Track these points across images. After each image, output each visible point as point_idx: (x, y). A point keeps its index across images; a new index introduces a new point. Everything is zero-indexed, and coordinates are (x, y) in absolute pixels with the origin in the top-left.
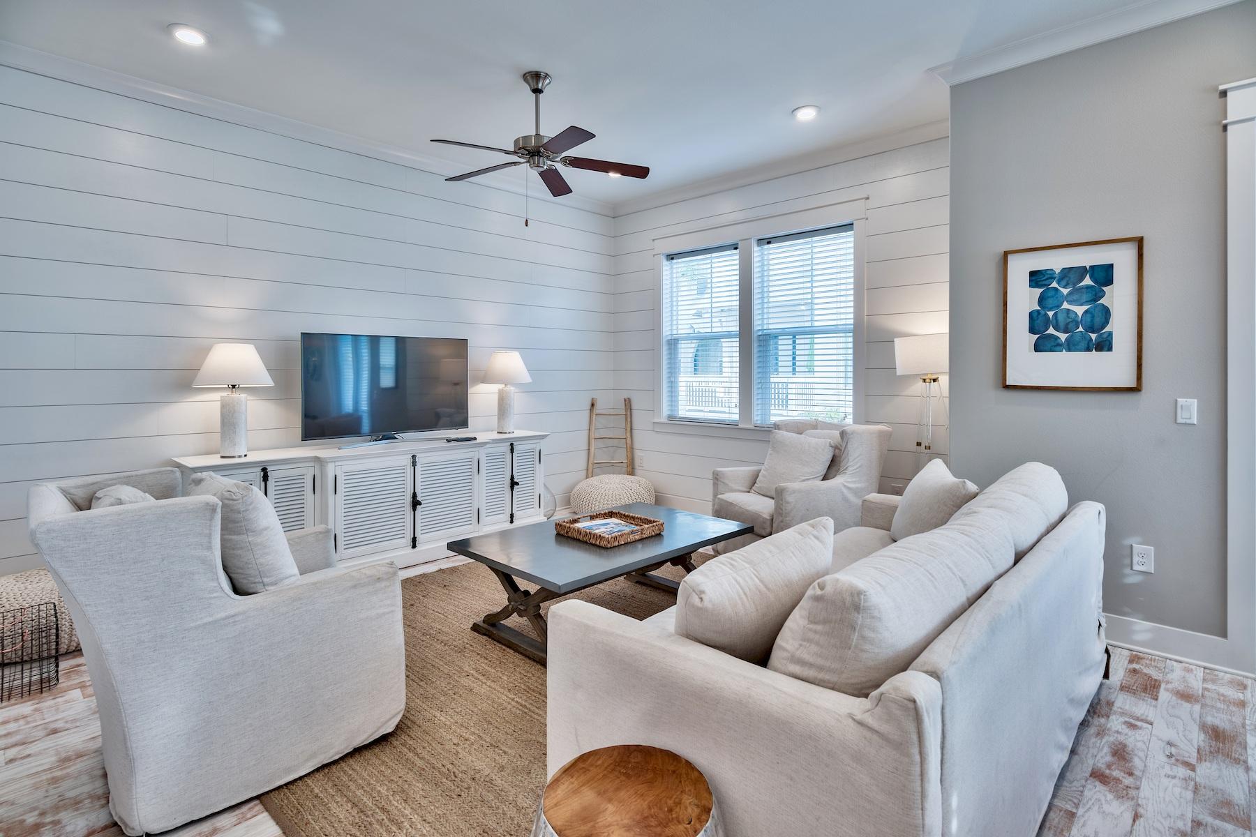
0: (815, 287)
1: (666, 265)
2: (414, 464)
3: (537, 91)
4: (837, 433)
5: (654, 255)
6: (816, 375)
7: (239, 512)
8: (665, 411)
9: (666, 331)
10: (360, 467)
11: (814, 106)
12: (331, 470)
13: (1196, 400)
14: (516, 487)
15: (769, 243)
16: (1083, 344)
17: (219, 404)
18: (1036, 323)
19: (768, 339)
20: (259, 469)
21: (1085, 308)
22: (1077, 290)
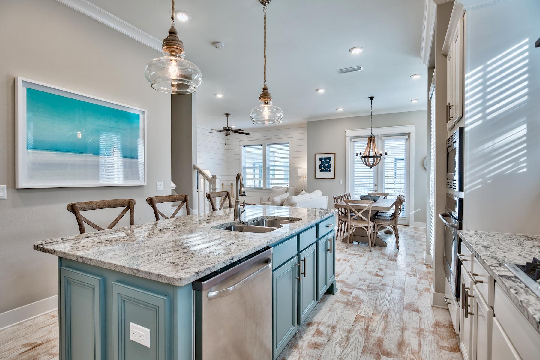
1: (243, 148)
3: (228, 117)
4: (286, 189)
5: (239, 145)
6: (275, 178)
9: (243, 165)
13: (342, 180)
15: (270, 145)
16: (327, 171)
18: (321, 167)
19: (269, 168)
21: (327, 164)
22: (326, 161)
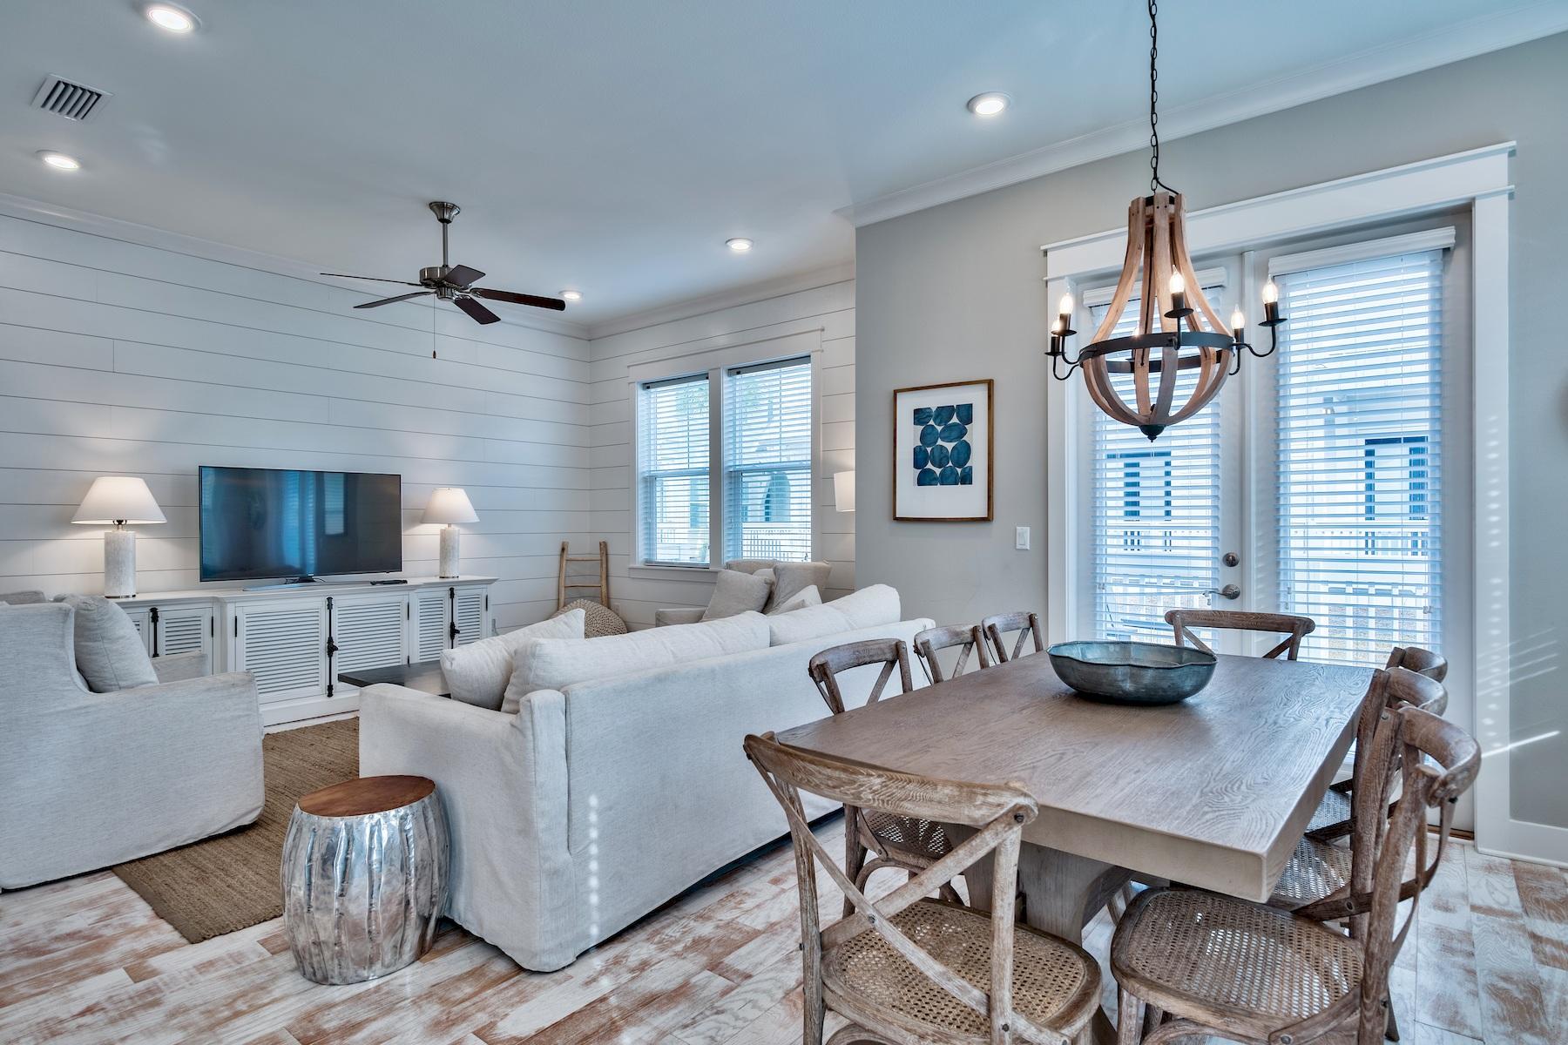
0: (785, 420)
1: (641, 393)
2: (330, 607)
3: (445, 221)
5: (629, 383)
7: (95, 621)
8: (641, 555)
9: (643, 468)
10: (268, 609)
11: (749, 240)
12: (231, 611)
13: (1028, 528)
14: (457, 635)
15: (738, 373)
16: (952, 479)
17: (103, 542)
18: (920, 459)
20: (148, 609)
21: (953, 444)
22: (949, 428)
